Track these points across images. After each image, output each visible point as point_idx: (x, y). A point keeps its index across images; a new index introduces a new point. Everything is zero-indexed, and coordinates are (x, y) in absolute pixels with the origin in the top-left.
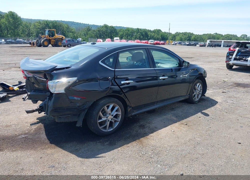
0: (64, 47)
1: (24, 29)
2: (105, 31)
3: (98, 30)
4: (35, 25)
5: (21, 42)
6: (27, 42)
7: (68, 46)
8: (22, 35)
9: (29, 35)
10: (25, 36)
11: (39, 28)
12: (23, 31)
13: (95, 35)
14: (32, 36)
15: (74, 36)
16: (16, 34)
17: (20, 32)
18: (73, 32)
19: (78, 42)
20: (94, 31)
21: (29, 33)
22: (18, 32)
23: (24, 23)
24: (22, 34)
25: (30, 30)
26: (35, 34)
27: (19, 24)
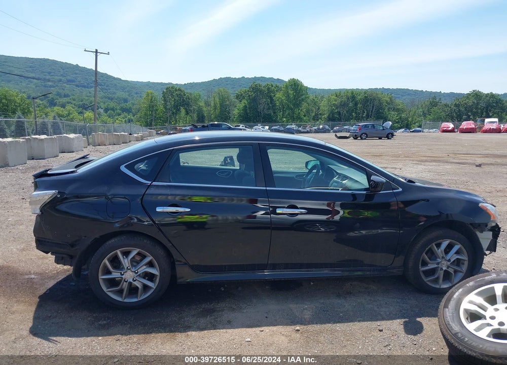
0: (355, 139)
1: (310, 107)
2: (472, 105)
3: (455, 104)
4: (329, 100)
5: (293, 129)
6: (303, 130)
7: (361, 137)
8: (305, 118)
9: (316, 118)
10: (309, 120)
11: (334, 104)
12: (308, 111)
13: (448, 115)
14: (321, 119)
15: (400, 118)
16: (295, 116)
17: (302, 114)
18: (398, 110)
19: (384, 129)
20: (446, 105)
21: (316, 115)
22: (299, 113)
23: (311, 98)
24: (305, 116)
25: (319, 109)
26: (326, 116)
27: (303, 100)
